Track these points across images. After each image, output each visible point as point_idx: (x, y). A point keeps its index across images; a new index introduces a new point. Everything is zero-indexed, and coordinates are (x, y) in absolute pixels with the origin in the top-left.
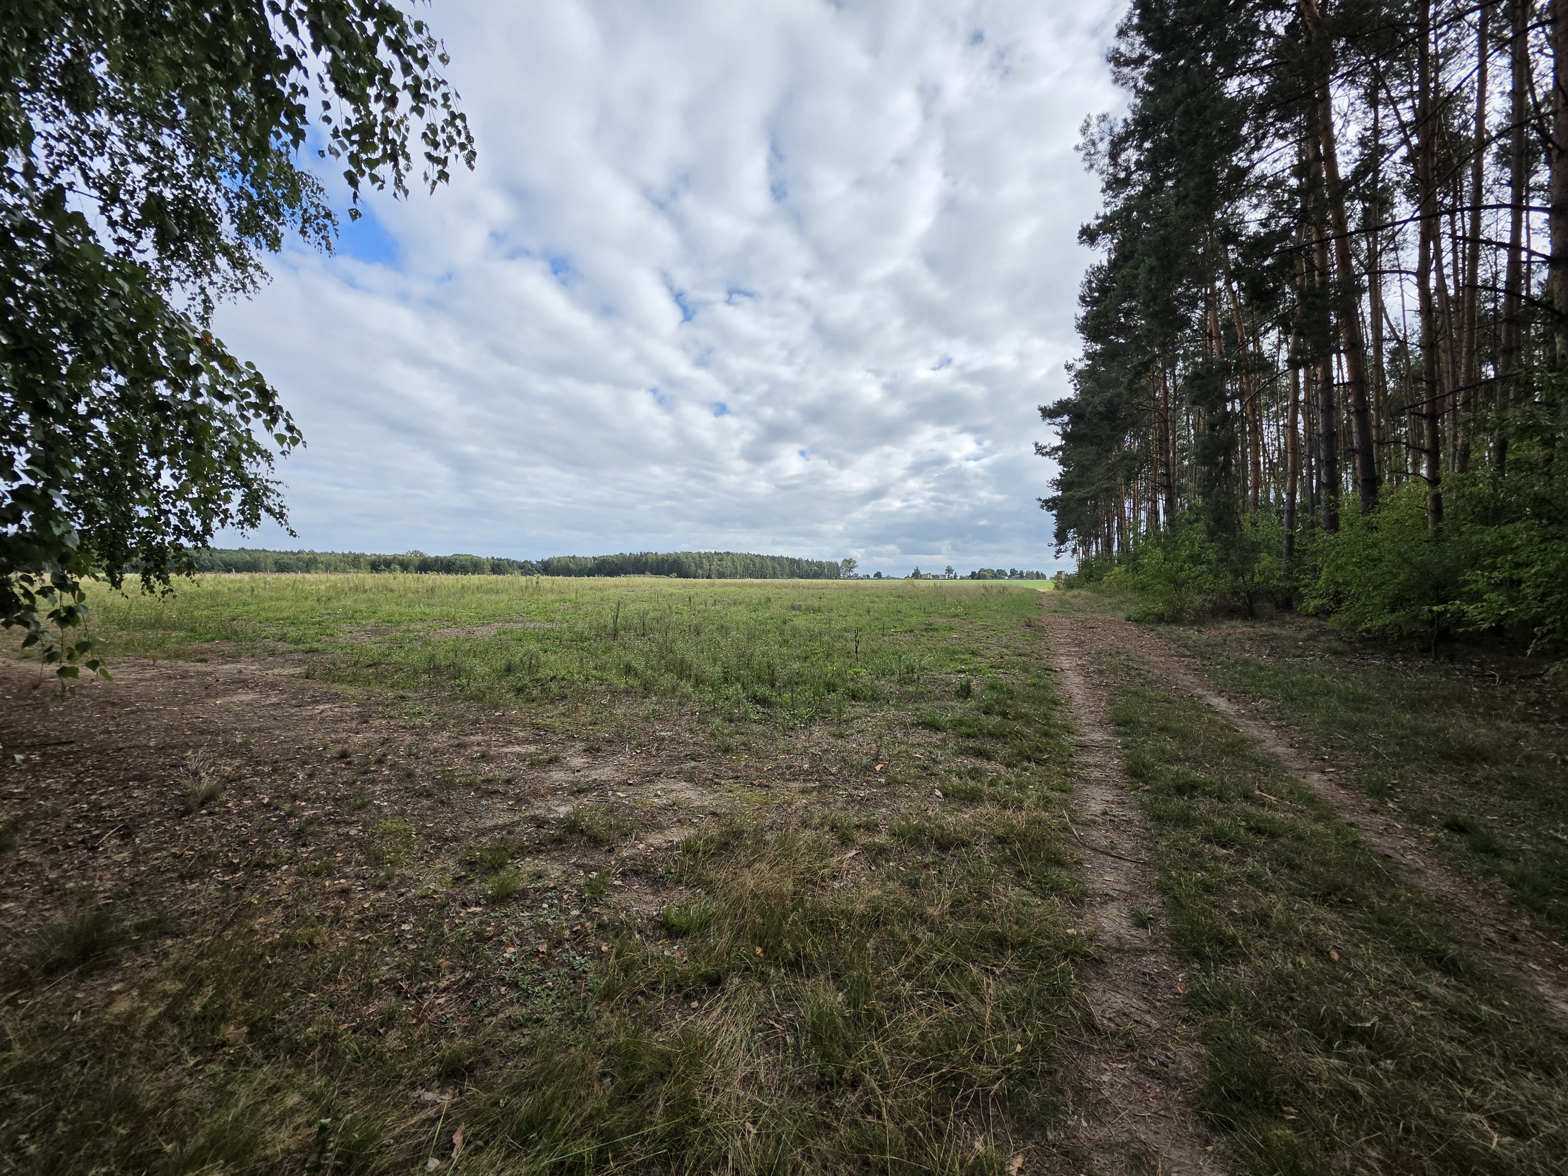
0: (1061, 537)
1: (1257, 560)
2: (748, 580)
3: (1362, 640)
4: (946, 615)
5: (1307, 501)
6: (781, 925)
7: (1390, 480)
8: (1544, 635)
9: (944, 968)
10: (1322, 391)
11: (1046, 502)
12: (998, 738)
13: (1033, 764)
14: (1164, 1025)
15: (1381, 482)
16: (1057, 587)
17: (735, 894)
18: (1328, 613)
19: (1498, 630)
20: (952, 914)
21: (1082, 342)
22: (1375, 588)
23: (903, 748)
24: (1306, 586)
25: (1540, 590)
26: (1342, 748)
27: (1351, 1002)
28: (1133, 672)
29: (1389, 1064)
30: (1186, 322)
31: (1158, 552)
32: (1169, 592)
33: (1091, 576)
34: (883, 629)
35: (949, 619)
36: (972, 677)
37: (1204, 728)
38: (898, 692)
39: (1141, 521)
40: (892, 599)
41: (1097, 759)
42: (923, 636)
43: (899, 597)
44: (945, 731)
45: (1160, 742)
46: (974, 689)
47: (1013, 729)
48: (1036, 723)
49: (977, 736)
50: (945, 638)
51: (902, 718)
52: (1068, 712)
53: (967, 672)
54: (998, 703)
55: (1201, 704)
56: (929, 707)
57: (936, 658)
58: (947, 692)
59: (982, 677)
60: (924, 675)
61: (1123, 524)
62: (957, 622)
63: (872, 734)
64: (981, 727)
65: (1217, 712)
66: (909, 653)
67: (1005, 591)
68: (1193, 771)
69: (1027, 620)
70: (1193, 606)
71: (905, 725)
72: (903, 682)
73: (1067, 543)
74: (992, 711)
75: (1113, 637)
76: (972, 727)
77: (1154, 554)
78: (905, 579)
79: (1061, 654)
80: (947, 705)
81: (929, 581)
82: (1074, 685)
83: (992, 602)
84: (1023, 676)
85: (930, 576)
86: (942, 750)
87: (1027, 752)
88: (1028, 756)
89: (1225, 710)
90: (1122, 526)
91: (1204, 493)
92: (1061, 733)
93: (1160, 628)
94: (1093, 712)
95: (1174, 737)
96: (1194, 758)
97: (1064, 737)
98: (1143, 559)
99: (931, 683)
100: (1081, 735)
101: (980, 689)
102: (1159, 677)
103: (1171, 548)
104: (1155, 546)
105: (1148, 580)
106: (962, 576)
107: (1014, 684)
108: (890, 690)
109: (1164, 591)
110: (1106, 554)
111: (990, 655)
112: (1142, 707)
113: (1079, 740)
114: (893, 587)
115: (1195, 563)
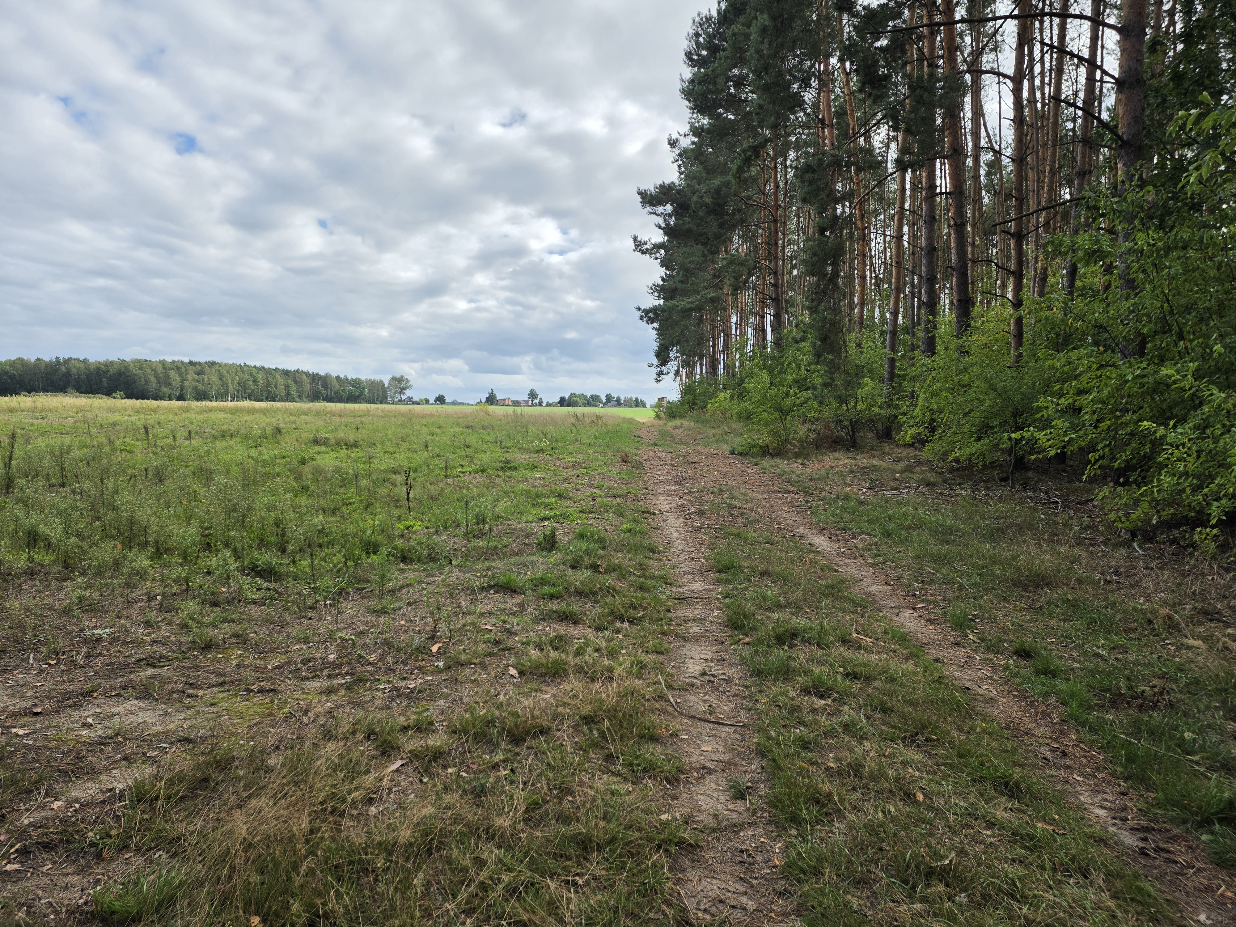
0: (663, 356)
1: (860, 385)
2: (246, 404)
3: (952, 471)
4: (527, 450)
5: (909, 323)
6: (289, 879)
7: (981, 302)
8: (1096, 461)
9: (515, 890)
10: (926, 199)
11: (646, 312)
12: (587, 596)
13: (626, 625)
14: (760, 904)
15: (973, 304)
16: (658, 417)
17: (217, 850)
18: (923, 442)
19: (1061, 457)
20: (526, 821)
21: (688, 113)
22: (965, 415)
23: (469, 619)
24: (904, 414)
25: (1095, 417)
26: (932, 582)
27: (933, 842)
28: (735, 512)
29: (962, 898)
30: (797, 102)
31: (765, 376)
32: (774, 422)
33: (694, 404)
34: (446, 468)
35: (532, 455)
36: (557, 525)
37: (805, 569)
38: (463, 549)
39: (747, 339)
40: (458, 429)
41: (696, 612)
42: (498, 476)
43: (468, 427)
44: (524, 594)
45: (761, 588)
46: (560, 539)
47: (605, 584)
48: (630, 575)
49: (562, 597)
50: (526, 478)
51: (468, 582)
52: (666, 560)
53: (551, 519)
54: (587, 555)
55: (803, 544)
56: (503, 565)
57: (514, 504)
58: (527, 545)
59: (570, 524)
60: (498, 525)
61: (729, 343)
62: (541, 459)
63: (428, 605)
64: (567, 584)
65: (818, 551)
66: (480, 499)
67: (600, 421)
68: (794, 617)
69: (624, 455)
70: (797, 436)
71: (472, 590)
72: (471, 535)
73: (669, 363)
74: (581, 565)
75: (716, 473)
76: (557, 586)
77: (761, 377)
78: (476, 405)
79: (661, 494)
80: (526, 561)
81: (507, 407)
82: (673, 529)
83: (584, 433)
84: (617, 521)
85: (508, 402)
86: (519, 618)
87: (620, 611)
88: (621, 615)
89: (826, 549)
90: (728, 345)
91: (811, 308)
92: (657, 585)
93: (764, 461)
94: (693, 559)
95: (776, 582)
96: (794, 603)
97: (661, 589)
98: (749, 384)
99: (507, 535)
100: (680, 586)
101: (567, 539)
102: (762, 516)
103: (778, 371)
104: (761, 368)
105: (753, 408)
106: (548, 402)
107: (607, 531)
108: (453, 546)
109: (769, 419)
110: (711, 377)
111: (580, 497)
112: (743, 551)
113: (677, 592)
114: (460, 415)
115: (801, 388)
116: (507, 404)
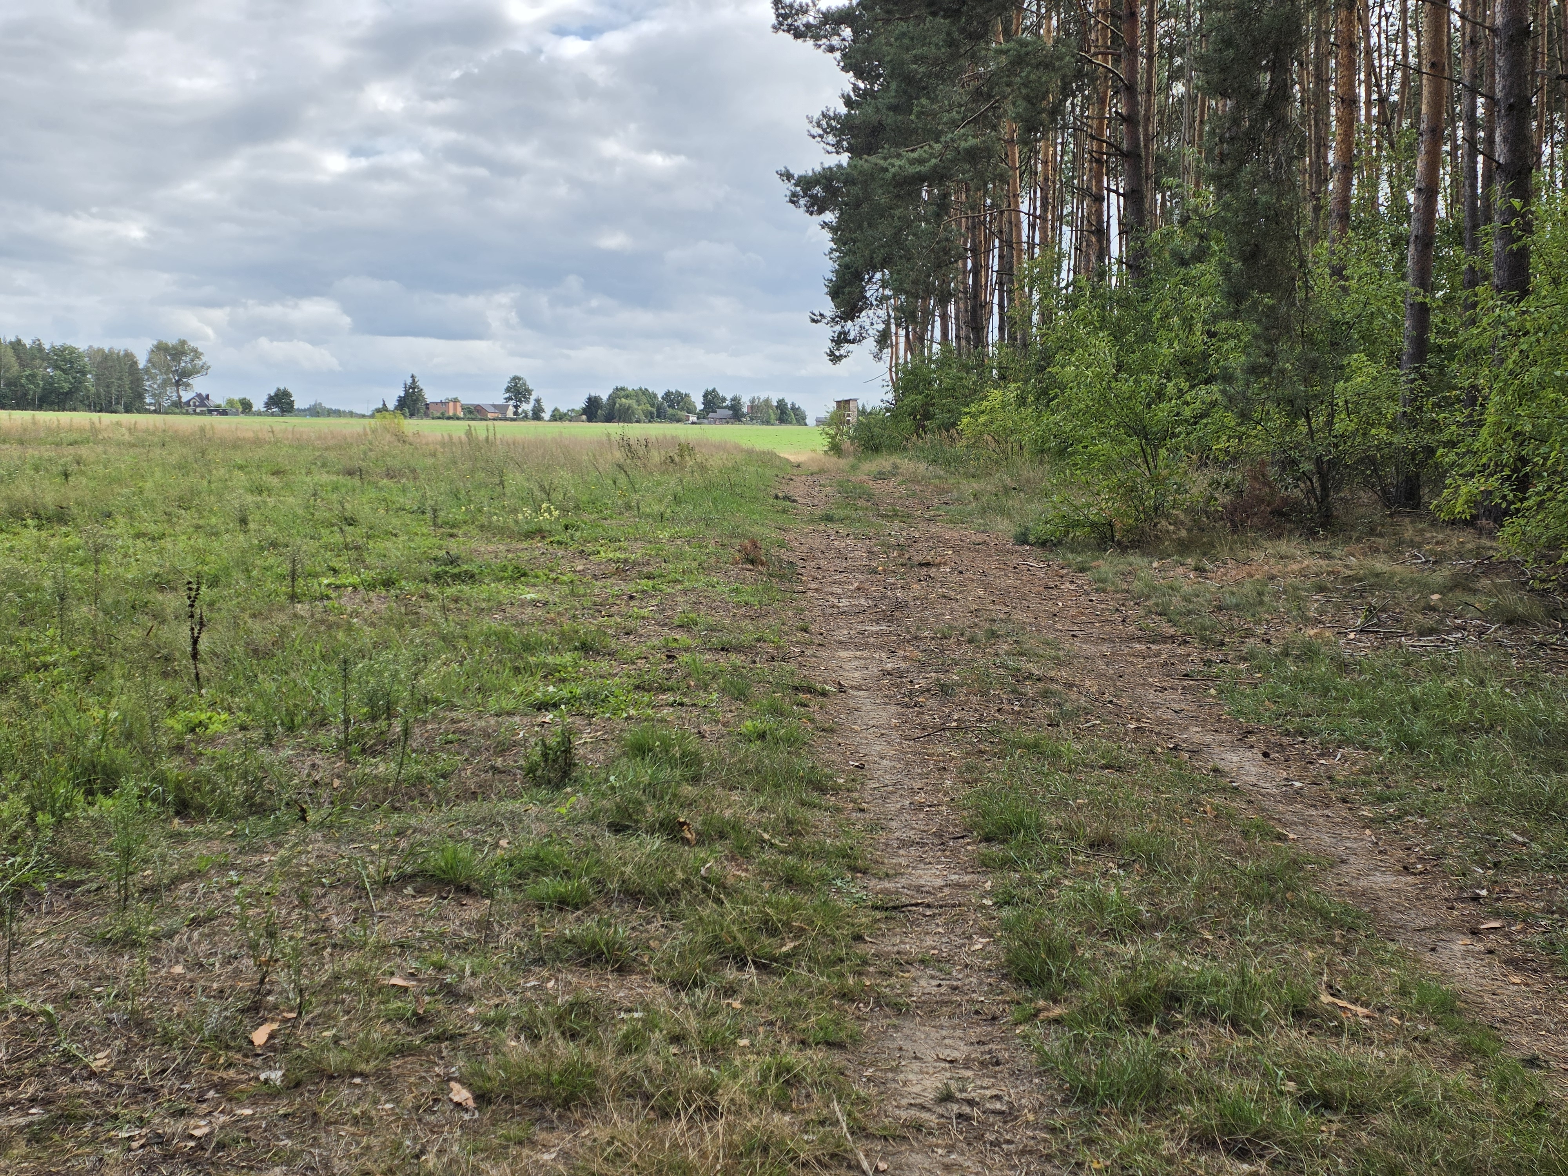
0: (847, 296)
1: (1341, 372)
4: (502, 532)
5: (1462, 216)
11: (806, 183)
12: (651, 901)
13: (751, 974)
16: (836, 448)
23: (350, 960)
26: (1519, 865)
28: (1029, 689)
31: (1103, 346)
32: (1127, 461)
33: (927, 416)
34: (294, 576)
35: (515, 545)
36: (579, 721)
37: (1202, 833)
38: (336, 783)
39: (1061, 255)
40: (325, 478)
41: (929, 941)
42: (427, 596)
43: (350, 473)
44: (490, 896)
45: (1093, 879)
46: (585, 758)
47: (698, 871)
48: (763, 848)
49: (587, 903)
50: (499, 602)
51: (348, 866)
52: (853, 810)
53: (563, 707)
54: (654, 797)
55: (1198, 769)
56: (438, 824)
57: (468, 668)
58: (500, 772)
59: (609, 719)
60: (425, 722)
61: (1015, 263)
62: (537, 553)
63: (243, 925)
64: (602, 872)
65: (1236, 788)
66: (379, 654)
67: (688, 458)
68: (1174, 953)
69: (749, 546)
70: (1185, 499)
71: (357, 887)
72: (355, 747)
73: (863, 313)
74: (637, 822)
75: (980, 591)
76: (574, 876)
77: (1093, 350)
78: (372, 416)
79: (841, 642)
80: (498, 813)
81: (451, 422)
82: (871, 731)
83: (647, 490)
84: (731, 711)
85: (455, 409)
86: (478, 957)
87: (735, 939)
88: (738, 948)
89: (1255, 782)
90: (1011, 268)
91: (1220, 178)
92: (831, 874)
93: (1101, 562)
94: (921, 806)
95: (1129, 864)
96: (1176, 918)
97: (839, 884)
98: (1063, 367)
99: (448, 746)
100: (887, 875)
101: (602, 757)
102: (1097, 700)
103: (1136, 334)
104: (1095, 327)
105: (1075, 427)
106: (556, 410)
107: (704, 737)
108: (309, 775)
109: (1115, 457)
110: (969, 350)
111: (637, 651)
112: (1049, 786)
113: (881, 891)
114: (331, 443)
115: (1194, 378)
116: (451, 414)
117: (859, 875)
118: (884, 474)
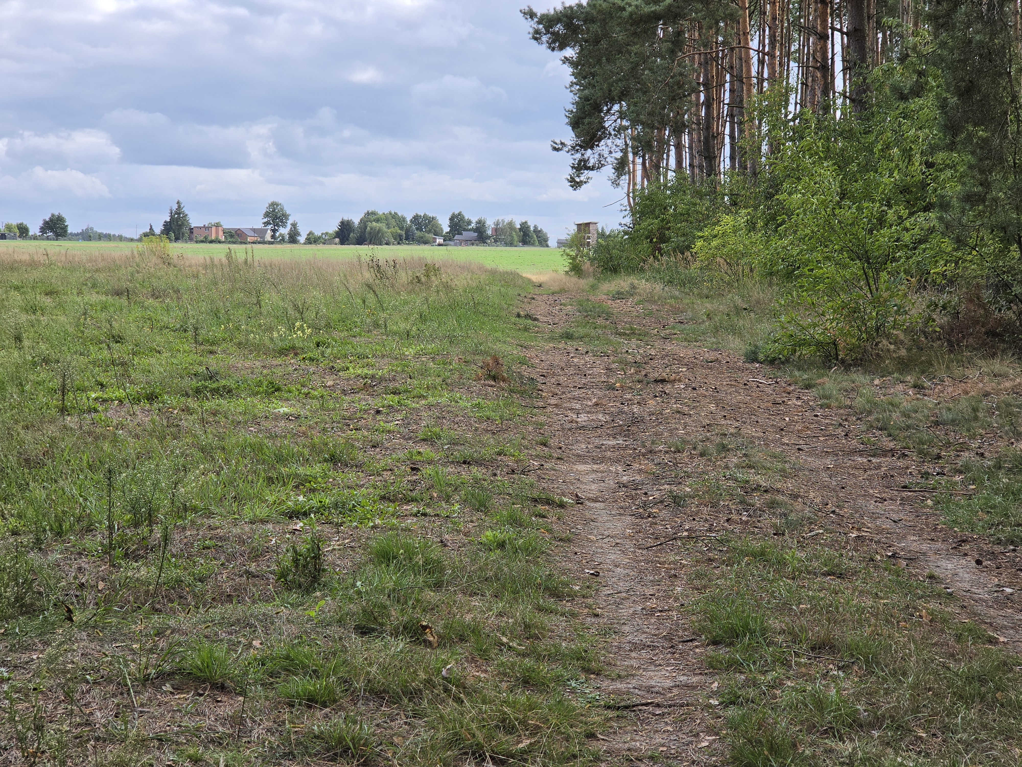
0: (587, 125)
4: (258, 349)
11: (548, 21)
12: (395, 700)
16: (576, 269)
23: (112, 753)
28: (757, 500)
31: (828, 175)
32: (850, 284)
33: (663, 239)
34: (64, 390)
35: (270, 361)
36: (327, 529)
37: (918, 637)
38: (101, 585)
39: (788, 90)
40: (94, 298)
41: (658, 739)
42: (187, 410)
43: (118, 293)
44: (243, 693)
45: (813, 680)
46: (334, 564)
47: (439, 671)
48: (501, 650)
49: (335, 701)
50: (255, 415)
51: (111, 664)
52: (588, 615)
53: (312, 515)
54: (398, 601)
55: (915, 576)
56: (195, 625)
57: (225, 478)
58: (254, 576)
59: (357, 527)
60: (184, 529)
61: (745, 97)
62: (290, 369)
63: (12, 720)
64: (349, 672)
65: (950, 594)
66: (142, 464)
67: (433, 278)
68: (890, 751)
69: (491, 362)
70: (905, 321)
71: (119, 684)
72: (119, 552)
73: (602, 143)
74: (382, 625)
75: (712, 407)
76: (322, 675)
77: (818, 179)
78: (140, 240)
79: (579, 456)
80: (251, 615)
81: (213, 245)
82: (606, 540)
83: (395, 308)
84: (472, 522)
85: (217, 233)
86: (232, 751)
87: (474, 736)
88: (477, 745)
89: (968, 588)
90: (742, 101)
91: (936, 18)
92: (566, 675)
93: (826, 379)
94: (652, 611)
95: (848, 666)
96: (892, 717)
97: (574, 685)
98: (790, 194)
99: (205, 552)
100: (619, 676)
101: (350, 564)
102: (820, 510)
103: (859, 164)
104: (820, 157)
105: (801, 251)
106: (311, 233)
107: (445, 546)
108: (75, 578)
109: (839, 279)
110: (702, 177)
111: (382, 463)
112: (774, 592)
113: (614, 692)
114: (101, 265)
115: (913, 206)
116: (213, 238)
117: (592, 676)
118: (622, 293)
